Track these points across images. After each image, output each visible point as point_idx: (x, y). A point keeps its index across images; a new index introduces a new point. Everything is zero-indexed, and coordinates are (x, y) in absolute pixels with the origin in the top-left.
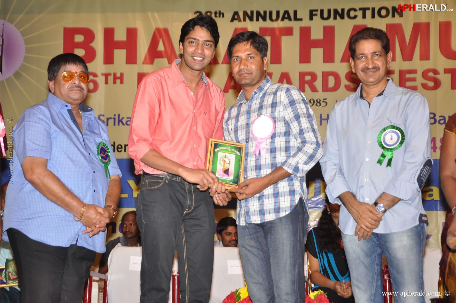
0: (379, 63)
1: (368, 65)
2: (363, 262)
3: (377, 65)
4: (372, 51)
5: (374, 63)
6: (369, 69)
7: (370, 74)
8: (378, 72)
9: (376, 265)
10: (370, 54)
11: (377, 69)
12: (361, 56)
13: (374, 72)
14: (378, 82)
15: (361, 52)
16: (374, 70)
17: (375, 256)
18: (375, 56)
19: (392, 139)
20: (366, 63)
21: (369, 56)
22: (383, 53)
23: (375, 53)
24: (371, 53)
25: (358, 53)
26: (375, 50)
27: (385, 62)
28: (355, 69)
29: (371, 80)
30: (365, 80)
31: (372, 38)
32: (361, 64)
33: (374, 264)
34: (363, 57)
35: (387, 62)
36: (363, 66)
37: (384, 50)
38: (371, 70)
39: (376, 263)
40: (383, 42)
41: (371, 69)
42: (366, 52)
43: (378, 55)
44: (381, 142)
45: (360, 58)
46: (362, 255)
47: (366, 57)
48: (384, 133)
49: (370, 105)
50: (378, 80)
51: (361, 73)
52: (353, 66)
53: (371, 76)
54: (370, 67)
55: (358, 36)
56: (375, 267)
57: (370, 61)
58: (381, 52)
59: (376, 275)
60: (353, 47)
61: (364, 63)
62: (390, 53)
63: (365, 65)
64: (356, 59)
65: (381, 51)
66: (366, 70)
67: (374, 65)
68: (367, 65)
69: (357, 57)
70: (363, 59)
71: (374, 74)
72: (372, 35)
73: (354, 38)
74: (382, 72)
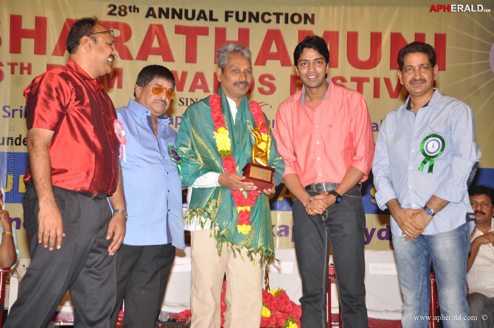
0: (426, 75)
1: (416, 77)
2: (410, 263)
3: (423, 78)
4: (419, 64)
5: (421, 75)
6: (416, 80)
7: (417, 85)
8: (424, 84)
9: (423, 266)
10: (417, 66)
11: (423, 81)
12: (409, 68)
13: (421, 84)
14: (425, 93)
15: (409, 65)
16: (420, 82)
17: (422, 258)
18: (422, 68)
19: (433, 147)
20: (414, 75)
21: (417, 68)
22: (430, 66)
23: (422, 65)
24: (419, 65)
25: (406, 65)
26: (422, 63)
27: (431, 75)
28: (403, 81)
29: (418, 90)
30: (413, 92)
31: (419, 51)
32: (409, 76)
33: (421, 265)
34: (412, 69)
35: (433, 75)
36: (410, 78)
37: (430, 62)
38: (418, 82)
39: (422, 264)
40: (430, 55)
41: (418, 80)
42: (414, 64)
43: (425, 67)
44: (424, 150)
45: (408, 70)
46: (408, 256)
47: (414, 70)
48: (427, 141)
49: (416, 116)
50: (424, 91)
51: (409, 85)
52: (401, 78)
53: (418, 87)
54: (418, 78)
55: (407, 50)
56: (422, 268)
57: (418, 73)
58: (428, 65)
59: (423, 275)
60: (402, 60)
61: (412, 75)
62: (436, 67)
63: (412, 77)
64: (404, 71)
65: (428, 63)
66: (414, 82)
67: (421, 77)
68: (414, 77)
69: (405, 69)
70: (411, 71)
71: (420, 85)
72: (419, 49)
73: (402, 51)
74: (428, 83)
